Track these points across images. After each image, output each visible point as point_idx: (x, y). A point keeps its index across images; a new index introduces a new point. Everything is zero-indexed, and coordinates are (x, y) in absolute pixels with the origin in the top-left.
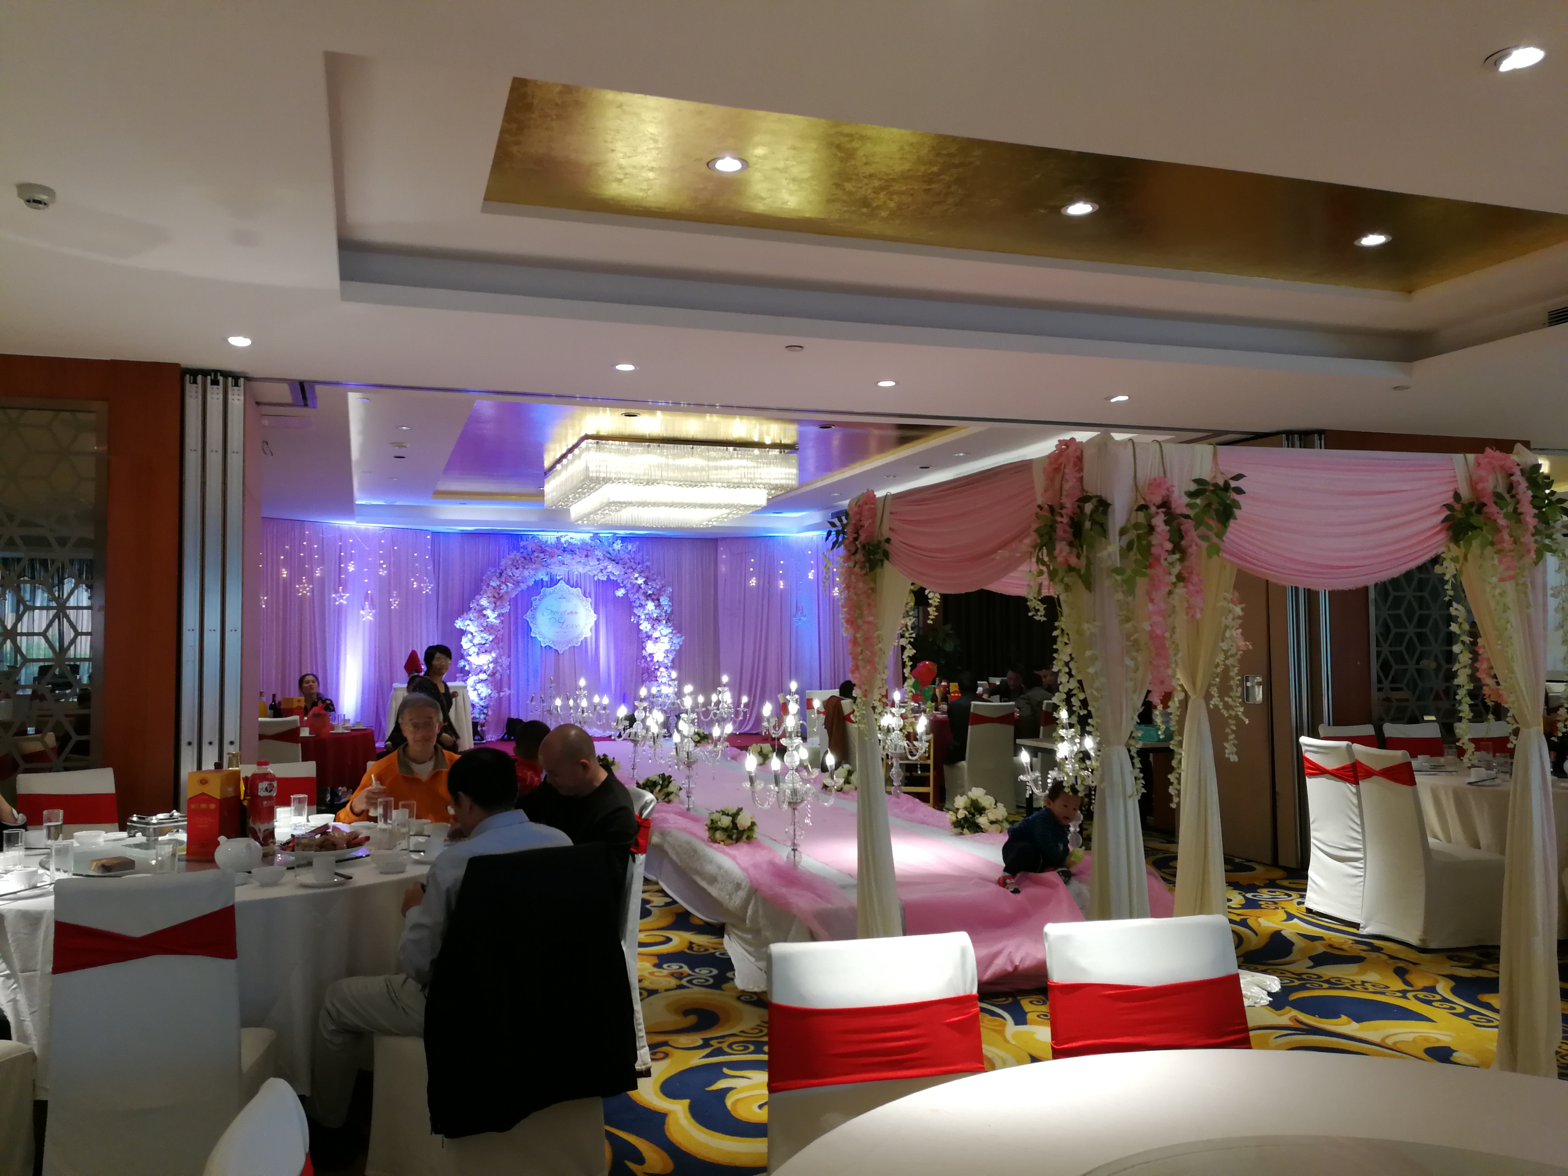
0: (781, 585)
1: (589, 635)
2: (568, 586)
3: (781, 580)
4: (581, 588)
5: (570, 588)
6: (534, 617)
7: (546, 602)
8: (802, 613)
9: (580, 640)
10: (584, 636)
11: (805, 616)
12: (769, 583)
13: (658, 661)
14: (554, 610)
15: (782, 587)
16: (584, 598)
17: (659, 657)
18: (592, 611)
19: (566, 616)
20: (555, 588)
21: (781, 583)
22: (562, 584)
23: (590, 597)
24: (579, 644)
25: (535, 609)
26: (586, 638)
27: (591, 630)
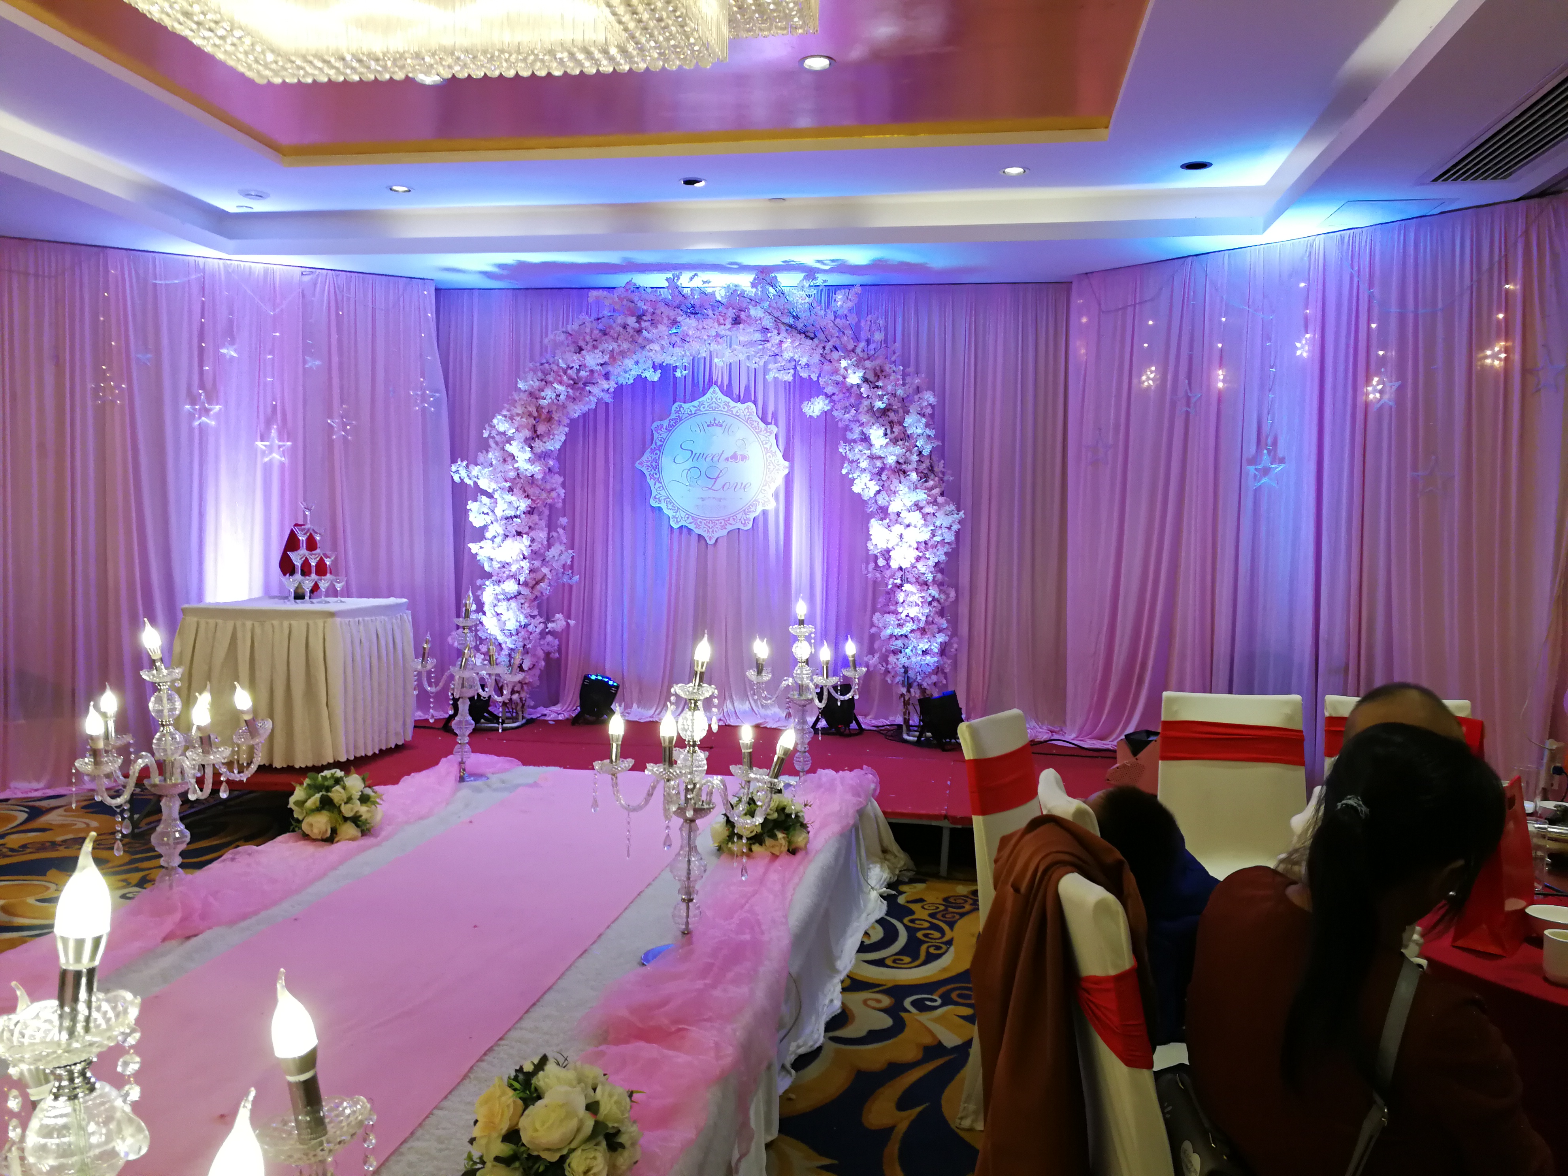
0: (1220, 379)
1: (771, 506)
2: (728, 399)
3: (1221, 366)
4: (755, 403)
5: (732, 404)
6: (656, 467)
7: (682, 432)
8: (1273, 453)
9: (752, 516)
10: (759, 509)
11: (1282, 461)
12: (1189, 377)
13: (901, 569)
14: (697, 451)
15: (1220, 385)
16: (762, 425)
17: (903, 557)
18: (780, 455)
19: (722, 465)
20: (702, 404)
21: (1221, 374)
22: (714, 394)
23: (776, 425)
24: (750, 526)
25: (660, 448)
26: (765, 513)
27: (776, 496)
